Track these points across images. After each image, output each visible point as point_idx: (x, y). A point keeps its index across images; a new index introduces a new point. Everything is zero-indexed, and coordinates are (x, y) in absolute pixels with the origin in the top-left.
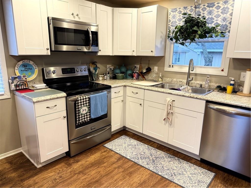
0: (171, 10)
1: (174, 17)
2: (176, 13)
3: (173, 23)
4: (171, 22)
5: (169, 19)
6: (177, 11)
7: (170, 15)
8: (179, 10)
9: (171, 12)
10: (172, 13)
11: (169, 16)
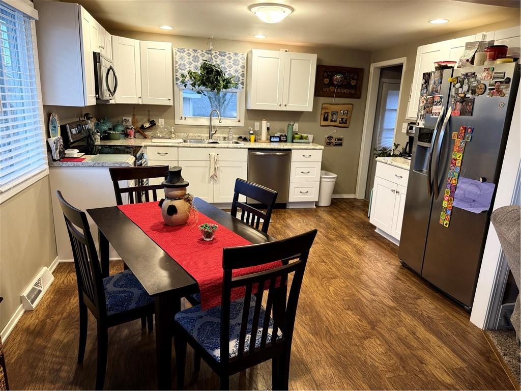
0: (177, 49)
1: (182, 58)
2: (184, 54)
3: (182, 65)
4: (178, 64)
5: (174, 59)
6: (185, 53)
7: (176, 55)
8: (187, 52)
9: (177, 52)
10: (179, 54)
11: (174, 57)
